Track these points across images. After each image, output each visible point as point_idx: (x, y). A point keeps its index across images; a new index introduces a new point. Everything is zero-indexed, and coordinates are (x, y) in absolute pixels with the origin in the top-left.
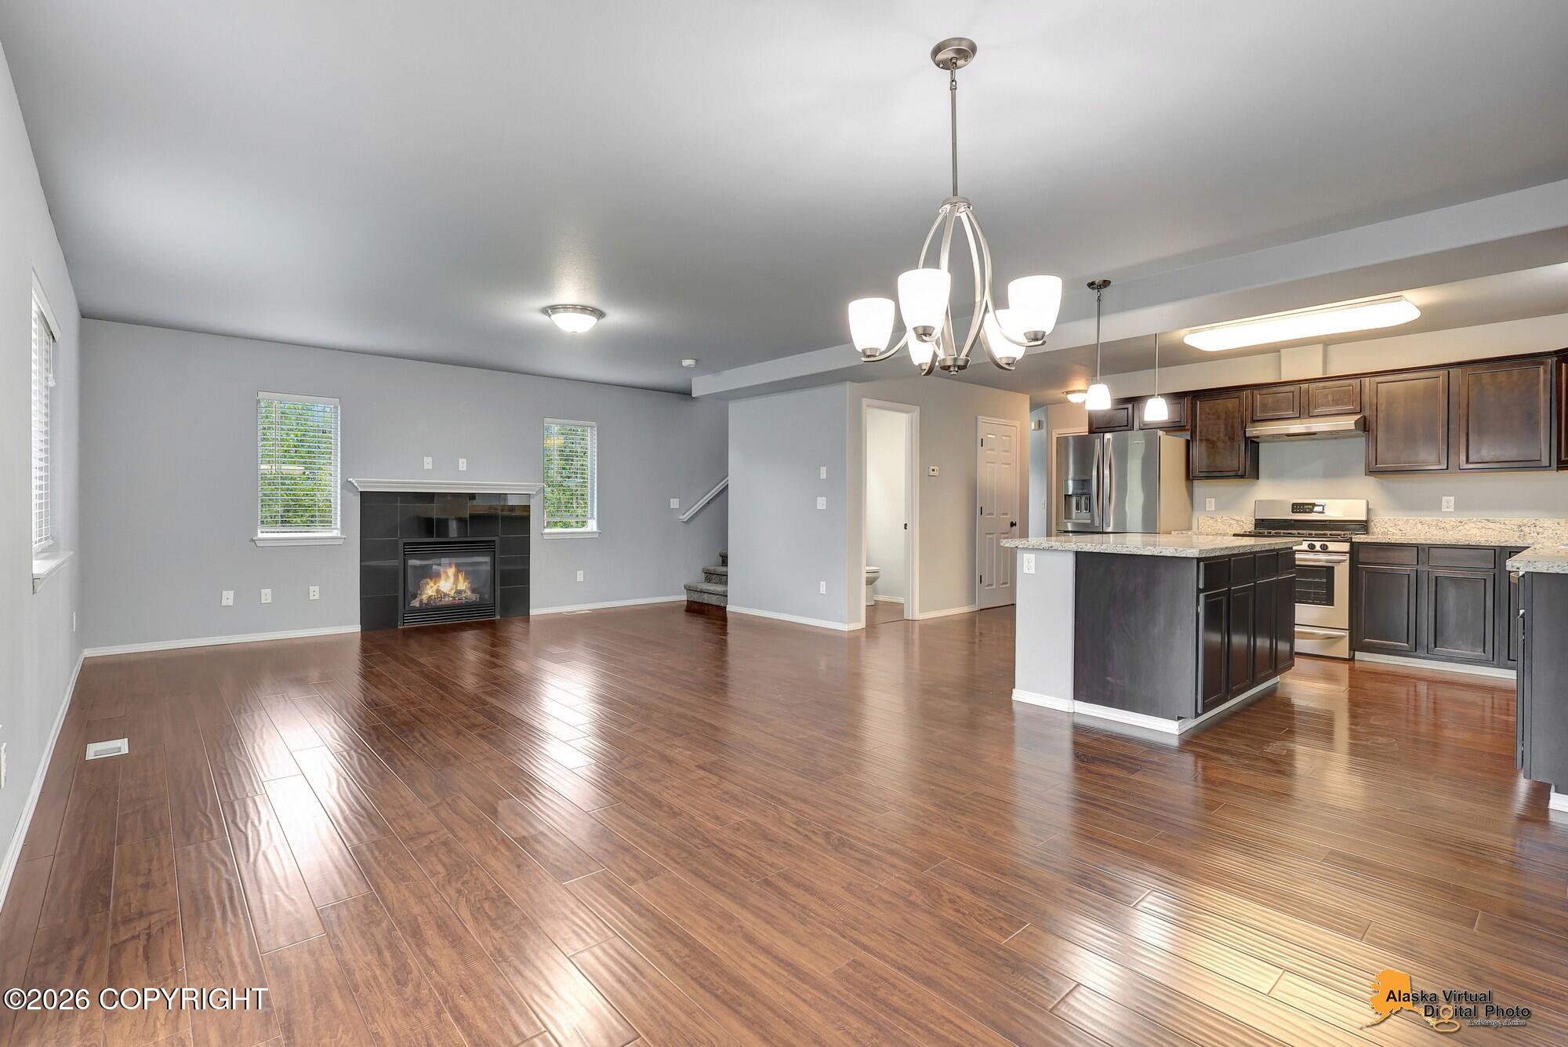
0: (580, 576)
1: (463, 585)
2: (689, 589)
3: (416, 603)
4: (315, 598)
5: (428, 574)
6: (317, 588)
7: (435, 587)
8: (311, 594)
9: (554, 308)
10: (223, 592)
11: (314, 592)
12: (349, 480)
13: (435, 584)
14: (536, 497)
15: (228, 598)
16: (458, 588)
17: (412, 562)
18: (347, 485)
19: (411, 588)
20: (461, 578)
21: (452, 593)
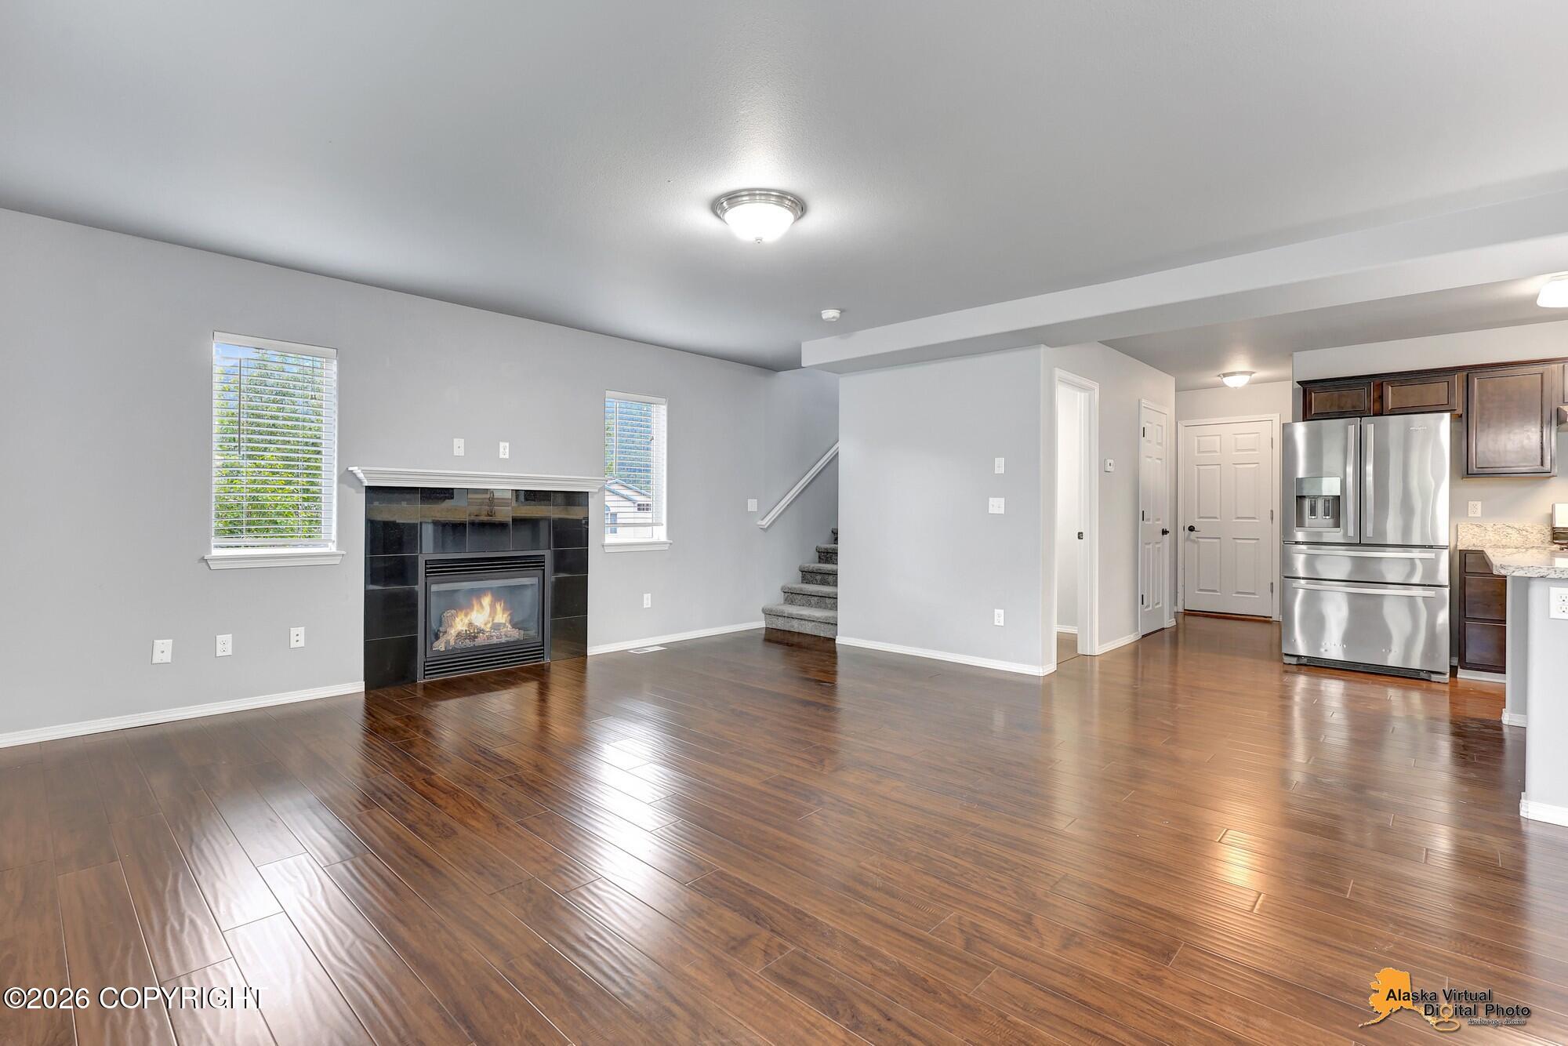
0: (647, 601)
1: (502, 617)
2: (768, 613)
3: (440, 646)
4: (299, 645)
5: (455, 603)
6: (301, 630)
7: (466, 621)
8: (293, 638)
9: (733, 198)
10: (156, 641)
11: (298, 637)
12: (350, 469)
13: (466, 615)
14: (596, 496)
15: (163, 650)
16: (496, 621)
17: (434, 588)
18: (346, 477)
19: (434, 625)
20: (499, 608)
21: (488, 628)
